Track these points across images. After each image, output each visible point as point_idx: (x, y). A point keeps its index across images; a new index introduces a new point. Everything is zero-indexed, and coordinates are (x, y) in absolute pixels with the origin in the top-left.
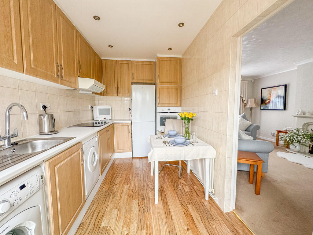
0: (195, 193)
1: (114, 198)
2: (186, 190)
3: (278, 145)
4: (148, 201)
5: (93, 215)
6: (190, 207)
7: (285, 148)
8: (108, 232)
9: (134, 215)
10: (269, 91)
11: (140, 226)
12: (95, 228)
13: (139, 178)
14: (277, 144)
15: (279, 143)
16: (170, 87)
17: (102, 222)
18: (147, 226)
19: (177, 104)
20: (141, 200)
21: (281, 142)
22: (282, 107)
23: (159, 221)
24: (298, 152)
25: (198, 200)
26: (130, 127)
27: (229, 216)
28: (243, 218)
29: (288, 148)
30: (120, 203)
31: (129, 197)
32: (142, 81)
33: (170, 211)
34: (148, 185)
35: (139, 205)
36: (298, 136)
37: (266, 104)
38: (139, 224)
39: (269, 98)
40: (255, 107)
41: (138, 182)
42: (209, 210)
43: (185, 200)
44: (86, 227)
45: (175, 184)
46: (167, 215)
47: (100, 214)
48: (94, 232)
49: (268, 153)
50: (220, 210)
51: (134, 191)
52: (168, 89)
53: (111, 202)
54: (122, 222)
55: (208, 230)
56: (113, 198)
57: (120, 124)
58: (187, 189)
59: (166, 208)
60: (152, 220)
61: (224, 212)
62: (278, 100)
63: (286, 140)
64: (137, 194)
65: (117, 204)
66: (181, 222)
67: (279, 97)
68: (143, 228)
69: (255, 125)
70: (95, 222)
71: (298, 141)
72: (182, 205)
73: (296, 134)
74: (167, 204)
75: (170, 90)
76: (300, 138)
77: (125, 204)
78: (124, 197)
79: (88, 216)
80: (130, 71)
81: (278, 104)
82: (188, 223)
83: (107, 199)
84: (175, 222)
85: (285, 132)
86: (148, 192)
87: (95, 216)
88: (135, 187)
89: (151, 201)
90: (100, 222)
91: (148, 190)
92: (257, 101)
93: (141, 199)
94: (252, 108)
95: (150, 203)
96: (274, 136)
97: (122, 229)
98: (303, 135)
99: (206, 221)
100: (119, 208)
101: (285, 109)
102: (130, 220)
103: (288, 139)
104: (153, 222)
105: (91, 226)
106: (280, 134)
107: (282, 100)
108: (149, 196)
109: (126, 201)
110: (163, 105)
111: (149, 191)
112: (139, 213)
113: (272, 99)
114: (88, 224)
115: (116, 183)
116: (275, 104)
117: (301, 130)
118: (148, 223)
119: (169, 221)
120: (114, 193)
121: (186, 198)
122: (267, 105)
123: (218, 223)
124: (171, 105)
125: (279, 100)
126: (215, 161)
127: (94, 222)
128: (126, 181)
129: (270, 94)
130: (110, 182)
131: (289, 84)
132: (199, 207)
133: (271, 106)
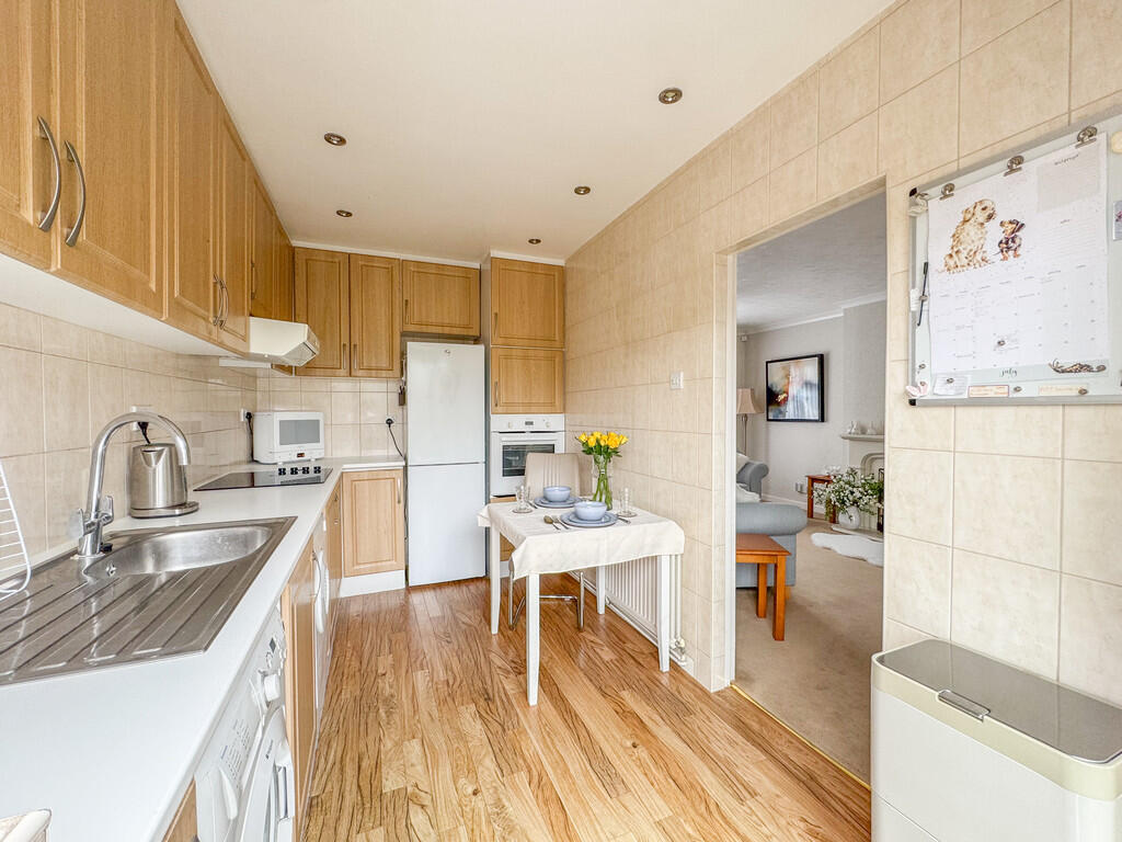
0: (632, 661)
1: (391, 713)
2: (606, 658)
3: (812, 517)
4: (506, 704)
5: (342, 770)
6: (626, 694)
7: (827, 522)
8: (415, 799)
9: (475, 742)
10: (784, 368)
11: (503, 765)
12: (367, 799)
13: (456, 648)
14: (810, 514)
15: (815, 511)
16: (531, 353)
17: (384, 780)
18: (525, 761)
19: (552, 404)
20: (482, 703)
21: (820, 509)
22: (814, 413)
23: (553, 743)
24: (856, 530)
25: (643, 677)
26: (399, 482)
27: (725, 698)
28: (754, 694)
29: (834, 520)
30: (419, 721)
31: (442, 702)
32: (438, 330)
33: (576, 715)
34: (489, 662)
35: (481, 716)
36: (855, 490)
37: (779, 404)
38: (502, 762)
39: (784, 389)
40: (754, 412)
41: (456, 658)
42: (676, 693)
43: (610, 682)
44: (335, 804)
45: (572, 649)
46: (571, 725)
47: (364, 764)
48: (367, 811)
49: (794, 533)
50: (702, 689)
51: (451, 683)
52: (525, 358)
53: (388, 723)
54: (448, 768)
55: (683, 736)
56: (389, 714)
57: (366, 474)
58: (607, 655)
59: (563, 709)
60: (533, 744)
61: (712, 691)
62: (805, 395)
63: (829, 501)
64: (465, 689)
65: (410, 727)
66: (614, 733)
67: (808, 384)
68: (514, 768)
69: (758, 463)
70: (359, 786)
71: (855, 502)
72: (604, 694)
73: (849, 483)
74: (563, 699)
75: (532, 362)
76: (858, 495)
77: (437, 721)
78: (427, 704)
79: (325, 777)
80: (397, 294)
81: (805, 404)
82: (630, 731)
83: (369, 721)
84: (598, 736)
85: (826, 481)
86: (496, 679)
87: (350, 771)
88: (450, 673)
89: (514, 701)
90: (375, 783)
91: (496, 676)
92: (757, 395)
93: (482, 700)
94: (746, 415)
95: (512, 706)
96: (801, 492)
97: (455, 783)
98: (863, 486)
99: (675, 719)
100: (423, 736)
101: (822, 418)
102: (469, 758)
103: (833, 497)
104: (538, 748)
105: (351, 797)
106: (816, 485)
107: (815, 394)
108: (504, 688)
109: (436, 714)
110: (510, 409)
111: (502, 677)
112: (490, 736)
113: (793, 390)
114: (336, 794)
115: (381, 671)
116: (799, 406)
117: (859, 473)
118: (525, 752)
119: (581, 737)
120: (386, 701)
121: (611, 677)
122: (782, 409)
123: (702, 717)
124: (534, 409)
125: (809, 396)
126: (683, 560)
127: (355, 788)
128: (415, 662)
129: (787, 376)
130: (360, 670)
131: (828, 354)
132: (650, 690)
133: (790, 411)
